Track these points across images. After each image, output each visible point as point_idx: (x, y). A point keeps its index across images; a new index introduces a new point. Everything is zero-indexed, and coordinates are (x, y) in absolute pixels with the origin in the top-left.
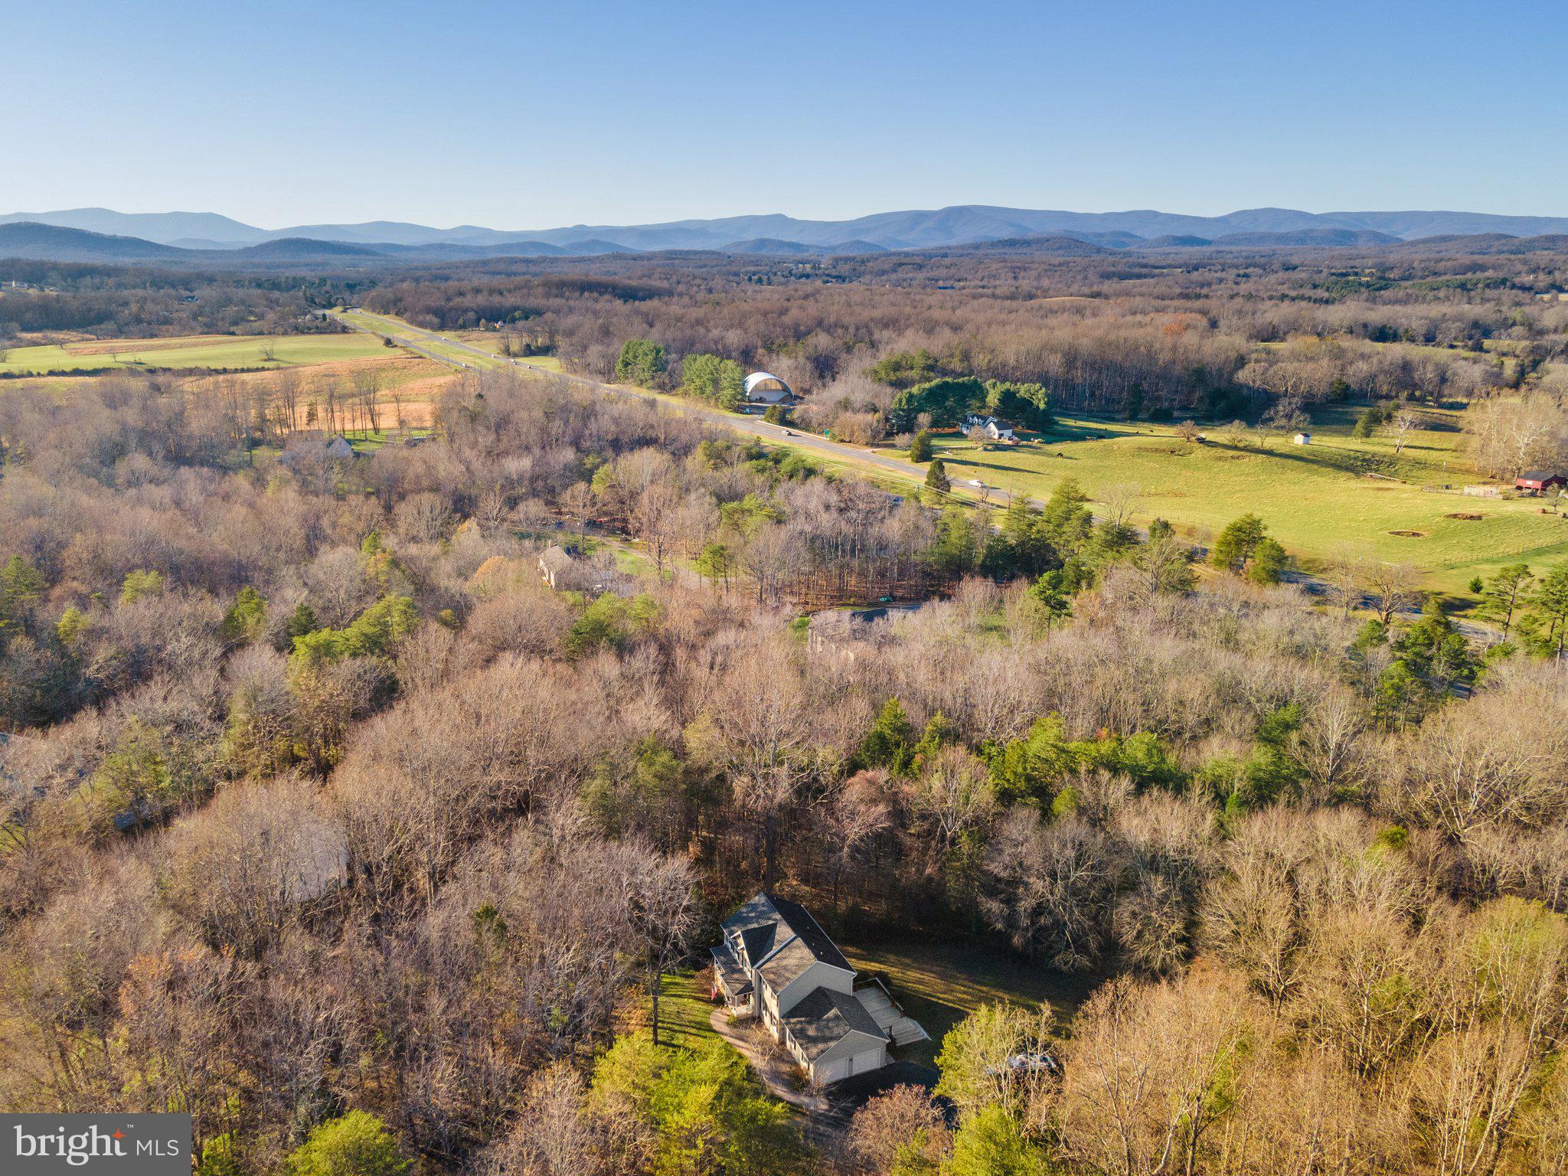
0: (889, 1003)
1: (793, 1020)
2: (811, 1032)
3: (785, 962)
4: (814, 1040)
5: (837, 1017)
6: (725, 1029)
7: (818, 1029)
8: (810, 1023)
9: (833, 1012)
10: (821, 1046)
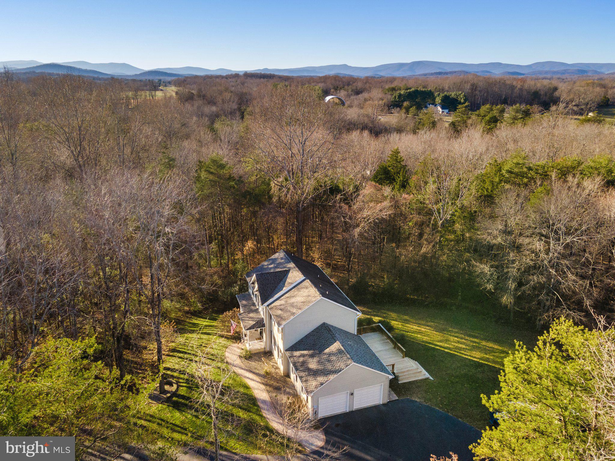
0: (392, 346)
1: (297, 353)
2: (313, 364)
3: (293, 300)
4: (315, 373)
5: (340, 352)
6: (238, 362)
7: (319, 362)
8: (312, 356)
9: (336, 346)
10: (321, 379)
